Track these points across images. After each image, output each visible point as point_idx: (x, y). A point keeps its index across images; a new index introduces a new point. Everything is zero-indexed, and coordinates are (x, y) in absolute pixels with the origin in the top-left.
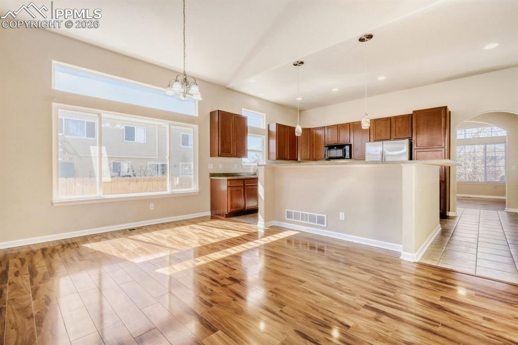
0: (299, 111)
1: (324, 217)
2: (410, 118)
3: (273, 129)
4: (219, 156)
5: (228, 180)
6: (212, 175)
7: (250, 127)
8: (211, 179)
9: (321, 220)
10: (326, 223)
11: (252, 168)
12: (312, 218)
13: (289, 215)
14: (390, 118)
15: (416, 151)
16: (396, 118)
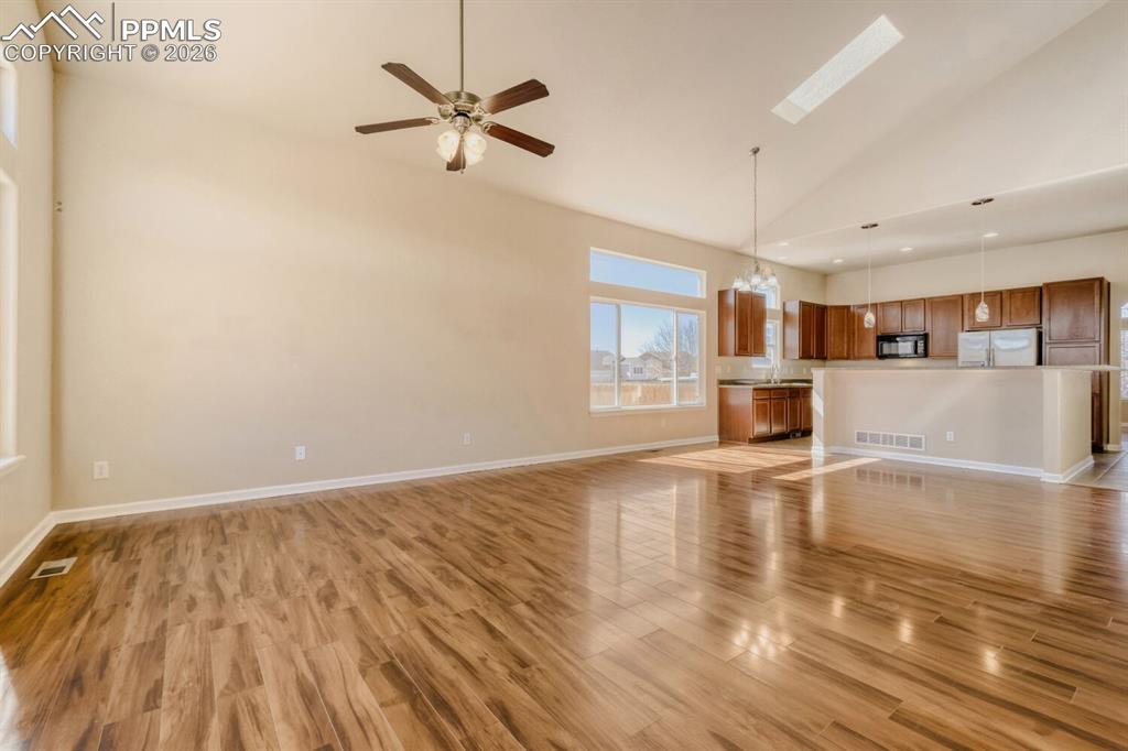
0: (824, 276)
1: (921, 439)
2: (1037, 293)
3: (794, 309)
4: (736, 355)
5: (755, 389)
6: (722, 382)
7: (771, 310)
8: (720, 390)
9: (916, 443)
10: (923, 445)
11: (764, 372)
12: (901, 441)
13: (861, 437)
14: (1001, 293)
15: (1048, 347)
16: (1012, 292)
